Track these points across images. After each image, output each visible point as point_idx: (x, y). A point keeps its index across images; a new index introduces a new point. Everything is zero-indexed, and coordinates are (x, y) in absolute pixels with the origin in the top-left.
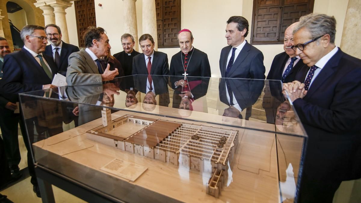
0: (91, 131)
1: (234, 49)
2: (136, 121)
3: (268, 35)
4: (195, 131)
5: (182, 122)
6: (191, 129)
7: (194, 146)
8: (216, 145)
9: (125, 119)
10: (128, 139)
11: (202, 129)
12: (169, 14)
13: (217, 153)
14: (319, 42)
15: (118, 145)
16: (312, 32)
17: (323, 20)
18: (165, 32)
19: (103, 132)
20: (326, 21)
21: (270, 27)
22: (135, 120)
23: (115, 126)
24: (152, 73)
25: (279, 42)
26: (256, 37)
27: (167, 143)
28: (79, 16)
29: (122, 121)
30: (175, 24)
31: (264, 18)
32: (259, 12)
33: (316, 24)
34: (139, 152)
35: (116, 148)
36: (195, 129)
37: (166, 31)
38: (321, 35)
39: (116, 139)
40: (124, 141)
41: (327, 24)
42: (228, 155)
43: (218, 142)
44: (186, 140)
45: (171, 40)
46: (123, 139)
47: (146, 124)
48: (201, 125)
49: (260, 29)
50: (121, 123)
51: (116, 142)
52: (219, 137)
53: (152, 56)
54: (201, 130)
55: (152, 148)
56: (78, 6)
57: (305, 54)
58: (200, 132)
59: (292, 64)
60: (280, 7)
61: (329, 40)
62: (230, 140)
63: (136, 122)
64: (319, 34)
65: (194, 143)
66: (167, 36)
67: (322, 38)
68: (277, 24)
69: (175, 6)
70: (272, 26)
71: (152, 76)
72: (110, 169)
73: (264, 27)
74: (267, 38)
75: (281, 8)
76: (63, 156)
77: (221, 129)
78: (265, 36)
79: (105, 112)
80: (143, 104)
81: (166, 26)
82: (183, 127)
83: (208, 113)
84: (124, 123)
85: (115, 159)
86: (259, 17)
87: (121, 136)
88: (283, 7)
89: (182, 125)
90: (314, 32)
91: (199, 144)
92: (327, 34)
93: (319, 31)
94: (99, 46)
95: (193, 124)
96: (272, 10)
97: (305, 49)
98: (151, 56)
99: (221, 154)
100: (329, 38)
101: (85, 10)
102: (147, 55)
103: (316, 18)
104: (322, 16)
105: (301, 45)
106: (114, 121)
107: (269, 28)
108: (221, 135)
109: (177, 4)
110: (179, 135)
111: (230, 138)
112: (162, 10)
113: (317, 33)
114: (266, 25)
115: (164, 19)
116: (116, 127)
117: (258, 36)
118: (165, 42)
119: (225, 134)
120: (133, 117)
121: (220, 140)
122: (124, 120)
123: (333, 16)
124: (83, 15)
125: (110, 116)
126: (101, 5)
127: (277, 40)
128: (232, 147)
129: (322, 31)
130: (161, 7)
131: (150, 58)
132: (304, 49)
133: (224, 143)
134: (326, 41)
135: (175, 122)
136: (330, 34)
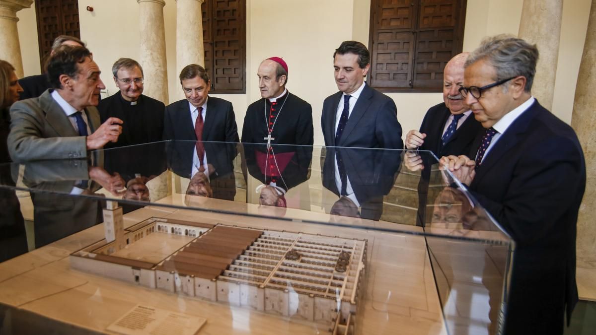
0: (81, 252)
1: (347, 98)
2: (173, 228)
3: (395, 77)
4: (289, 243)
5: (264, 229)
6: (282, 240)
7: (292, 272)
8: (333, 269)
9: (151, 226)
10: (160, 264)
11: (303, 240)
12: (224, 34)
13: (337, 282)
14: (507, 87)
15: (140, 278)
16: (499, 68)
17: (519, 51)
18: (216, 64)
19: (106, 253)
20: (524, 53)
21: (397, 64)
22: (169, 227)
23: (130, 241)
24: (206, 137)
25: (413, 89)
26: (376, 79)
27: (240, 269)
28: (45, 27)
29: (144, 230)
30: (235, 50)
31: (387, 49)
32: (379, 39)
33: (506, 54)
34: (185, 290)
35: (137, 283)
36: (290, 241)
37: (218, 63)
38: (512, 76)
39: (137, 265)
40: (154, 268)
41: (525, 59)
42: (358, 286)
43: (335, 263)
44: (275, 261)
45: (227, 79)
46: (152, 265)
47: (194, 233)
48: (299, 233)
49: (381, 66)
50: (142, 233)
51: (137, 273)
52: (336, 253)
53: (205, 107)
54: (300, 242)
55: (212, 280)
56: (42, 8)
57: (481, 104)
58: (298, 246)
59: (456, 123)
60: (412, 32)
61: (524, 86)
62: (355, 258)
63: (173, 230)
64: (509, 74)
65: (290, 266)
66: (220, 72)
67: (512, 81)
68: (408, 59)
69: (235, 20)
70: (400, 61)
71: (204, 144)
72: (128, 327)
73: (387, 64)
74: (393, 81)
75: (414, 33)
76: (20, 308)
77: (337, 238)
78: (389, 77)
79: (111, 213)
80: (186, 197)
81: (218, 55)
82: (266, 238)
83: (310, 210)
84: (147, 234)
85: (136, 307)
86: (380, 46)
87: (144, 260)
88: (417, 31)
89: (263, 233)
90: (502, 68)
91: (300, 267)
92: (521, 75)
93: (510, 68)
94: (73, 88)
95: (283, 231)
96: (399, 36)
97: (482, 96)
98: (203, 107)
99: (344, 283)
100: (524, 83)
101: (57, 15)
102: (195, 106)
103: (508, 45)
104: (519, 43)
105: (477, 89)
106: (128, 230)
107: (396, 66)
108: (338, 249)
109: (239, 16)
110: (261, 253)
111: (355, 253)
112: (210, 25)
113: (506, 72)
114: (391, 59)
115: (215, 41)
116: (133, 243)
117: (379, 77)
118: (217, 83)
119: (345, 247)
120: (166, 220)
121: (337, 258)
122: (148, 227)
123: (535, 45)
124: (54, 26)
125: (121, 221)
126: (91, 9)
127: (409, 86)
128: (361, 269)
129: (515, 69)
130: (208, 20)
131: (200, 110)
132: (480, 96)
133: (347, 264)
134: (518, 88)
135: (250, 229)
136: (526, 76)
